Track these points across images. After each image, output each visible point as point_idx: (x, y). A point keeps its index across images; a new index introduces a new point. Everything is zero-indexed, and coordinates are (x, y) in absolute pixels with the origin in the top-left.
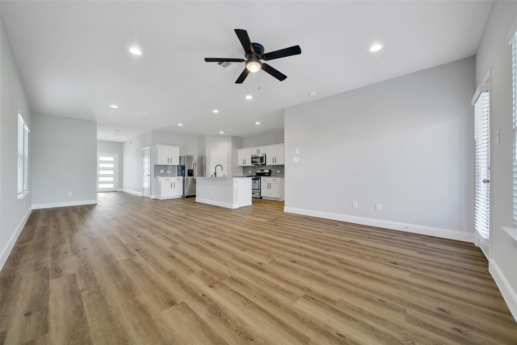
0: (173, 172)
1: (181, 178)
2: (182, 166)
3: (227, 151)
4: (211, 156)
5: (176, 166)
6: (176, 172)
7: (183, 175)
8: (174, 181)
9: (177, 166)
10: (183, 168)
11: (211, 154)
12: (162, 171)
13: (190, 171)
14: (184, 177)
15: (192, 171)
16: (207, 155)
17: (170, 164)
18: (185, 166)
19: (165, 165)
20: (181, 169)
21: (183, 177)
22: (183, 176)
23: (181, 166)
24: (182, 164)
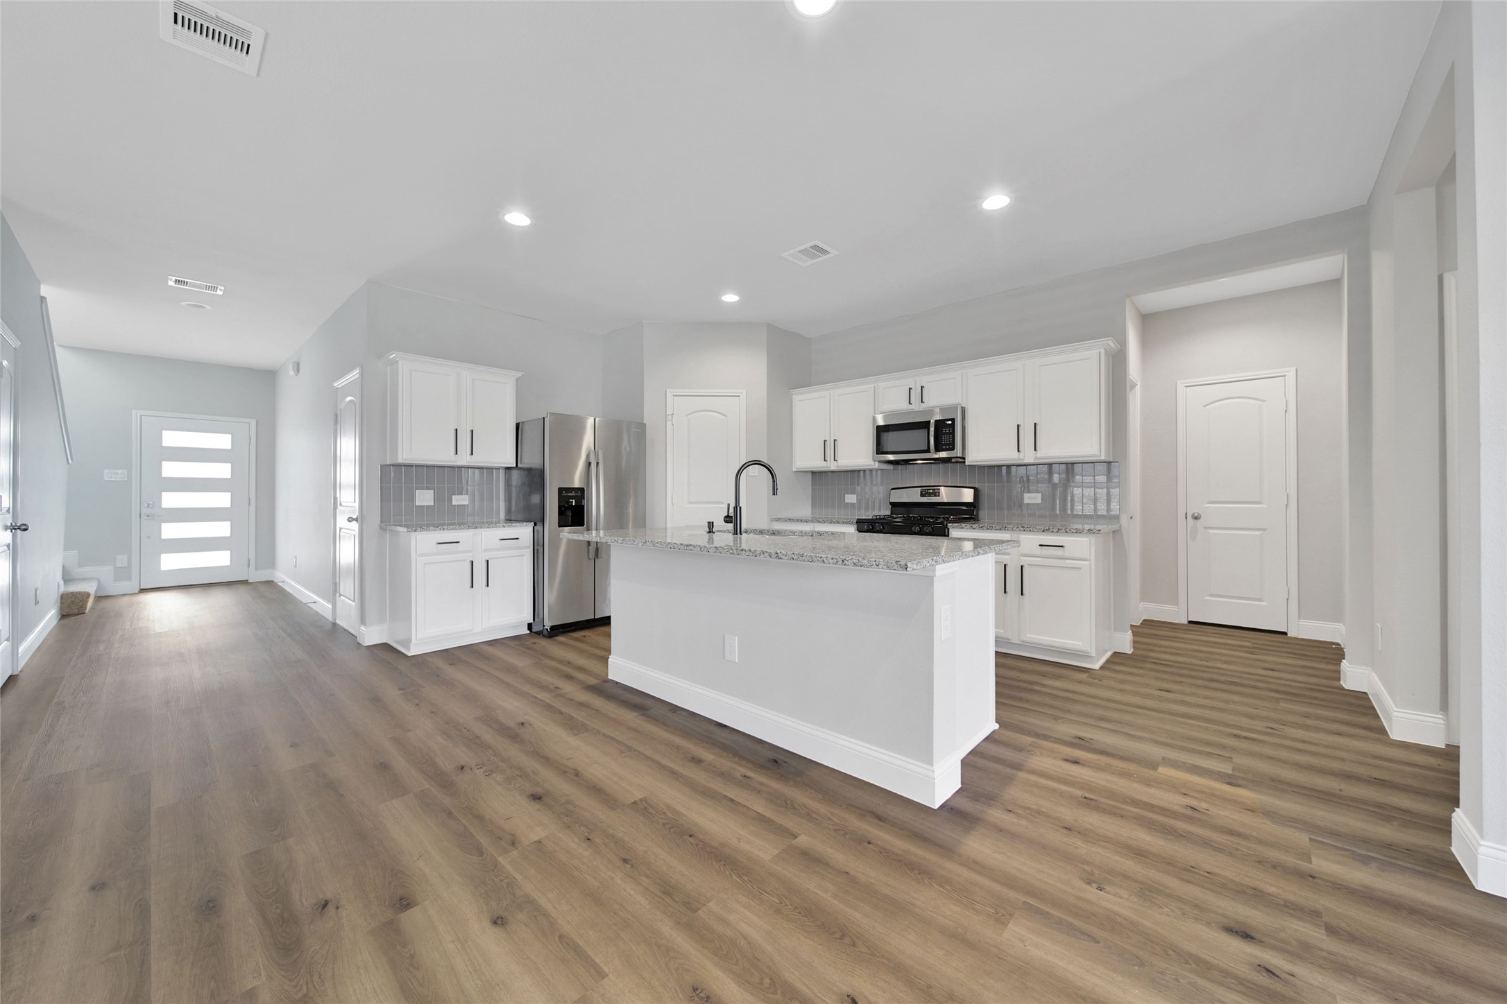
0: (482, 500)
1: (524, 532)
2: (529, 471)
3: (743, 396)
4: (669, 424)
5: (498, 469)
6: (498, 499)
7: (538, 520)
8: (486, 550)
9: (502, 472)
10: (535, 478)
11: (669, 412)
12: (425, 498)
13: (572, 497)
14: (539, 528)
15: (581, 493)
16: (649, 416)
17: (464, 459)
18: (541, 473)
19: (444, 467)
20: (524, 484)
21: (535, 524)
22: (532, 524)
23: (522, 472)
24: (530, 460)
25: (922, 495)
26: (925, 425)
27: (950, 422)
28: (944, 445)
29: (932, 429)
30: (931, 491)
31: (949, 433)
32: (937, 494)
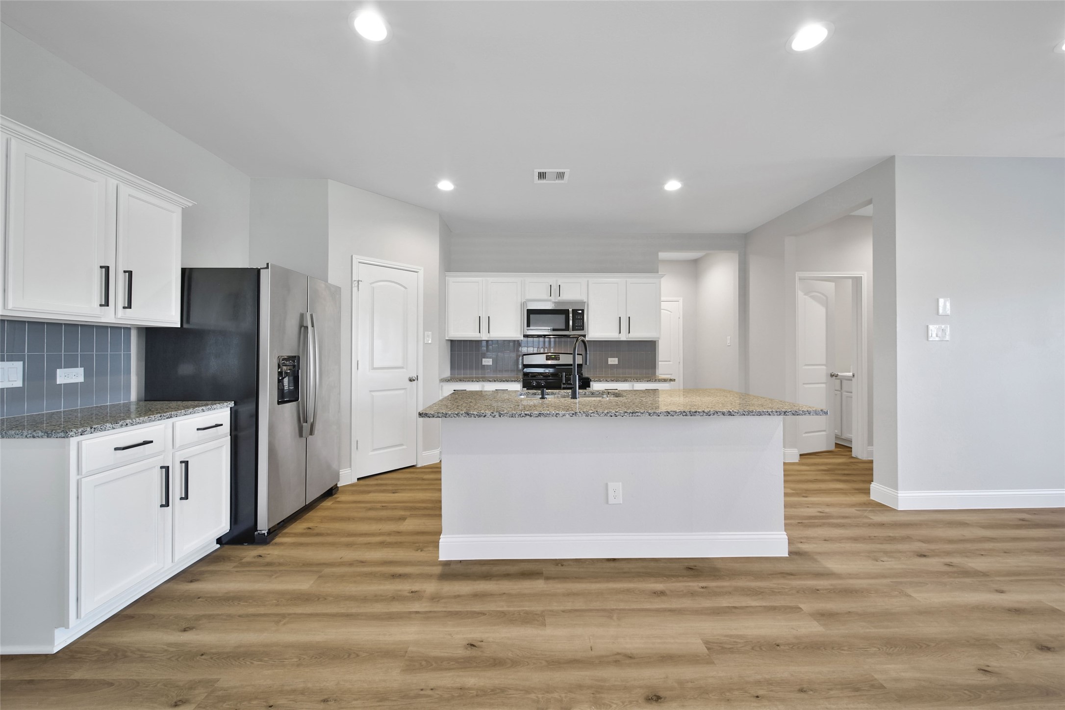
25: (547, 359)
26: (565, 312)
27: (580, 312)
28: (577, 326)
29: (571, 315)
30: (553, 356)
31: (580, 319)
32: (558, 359)
